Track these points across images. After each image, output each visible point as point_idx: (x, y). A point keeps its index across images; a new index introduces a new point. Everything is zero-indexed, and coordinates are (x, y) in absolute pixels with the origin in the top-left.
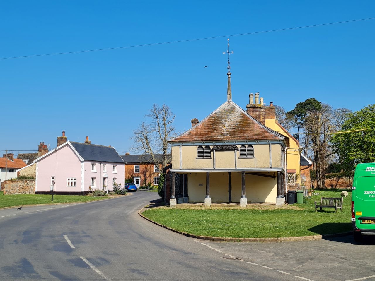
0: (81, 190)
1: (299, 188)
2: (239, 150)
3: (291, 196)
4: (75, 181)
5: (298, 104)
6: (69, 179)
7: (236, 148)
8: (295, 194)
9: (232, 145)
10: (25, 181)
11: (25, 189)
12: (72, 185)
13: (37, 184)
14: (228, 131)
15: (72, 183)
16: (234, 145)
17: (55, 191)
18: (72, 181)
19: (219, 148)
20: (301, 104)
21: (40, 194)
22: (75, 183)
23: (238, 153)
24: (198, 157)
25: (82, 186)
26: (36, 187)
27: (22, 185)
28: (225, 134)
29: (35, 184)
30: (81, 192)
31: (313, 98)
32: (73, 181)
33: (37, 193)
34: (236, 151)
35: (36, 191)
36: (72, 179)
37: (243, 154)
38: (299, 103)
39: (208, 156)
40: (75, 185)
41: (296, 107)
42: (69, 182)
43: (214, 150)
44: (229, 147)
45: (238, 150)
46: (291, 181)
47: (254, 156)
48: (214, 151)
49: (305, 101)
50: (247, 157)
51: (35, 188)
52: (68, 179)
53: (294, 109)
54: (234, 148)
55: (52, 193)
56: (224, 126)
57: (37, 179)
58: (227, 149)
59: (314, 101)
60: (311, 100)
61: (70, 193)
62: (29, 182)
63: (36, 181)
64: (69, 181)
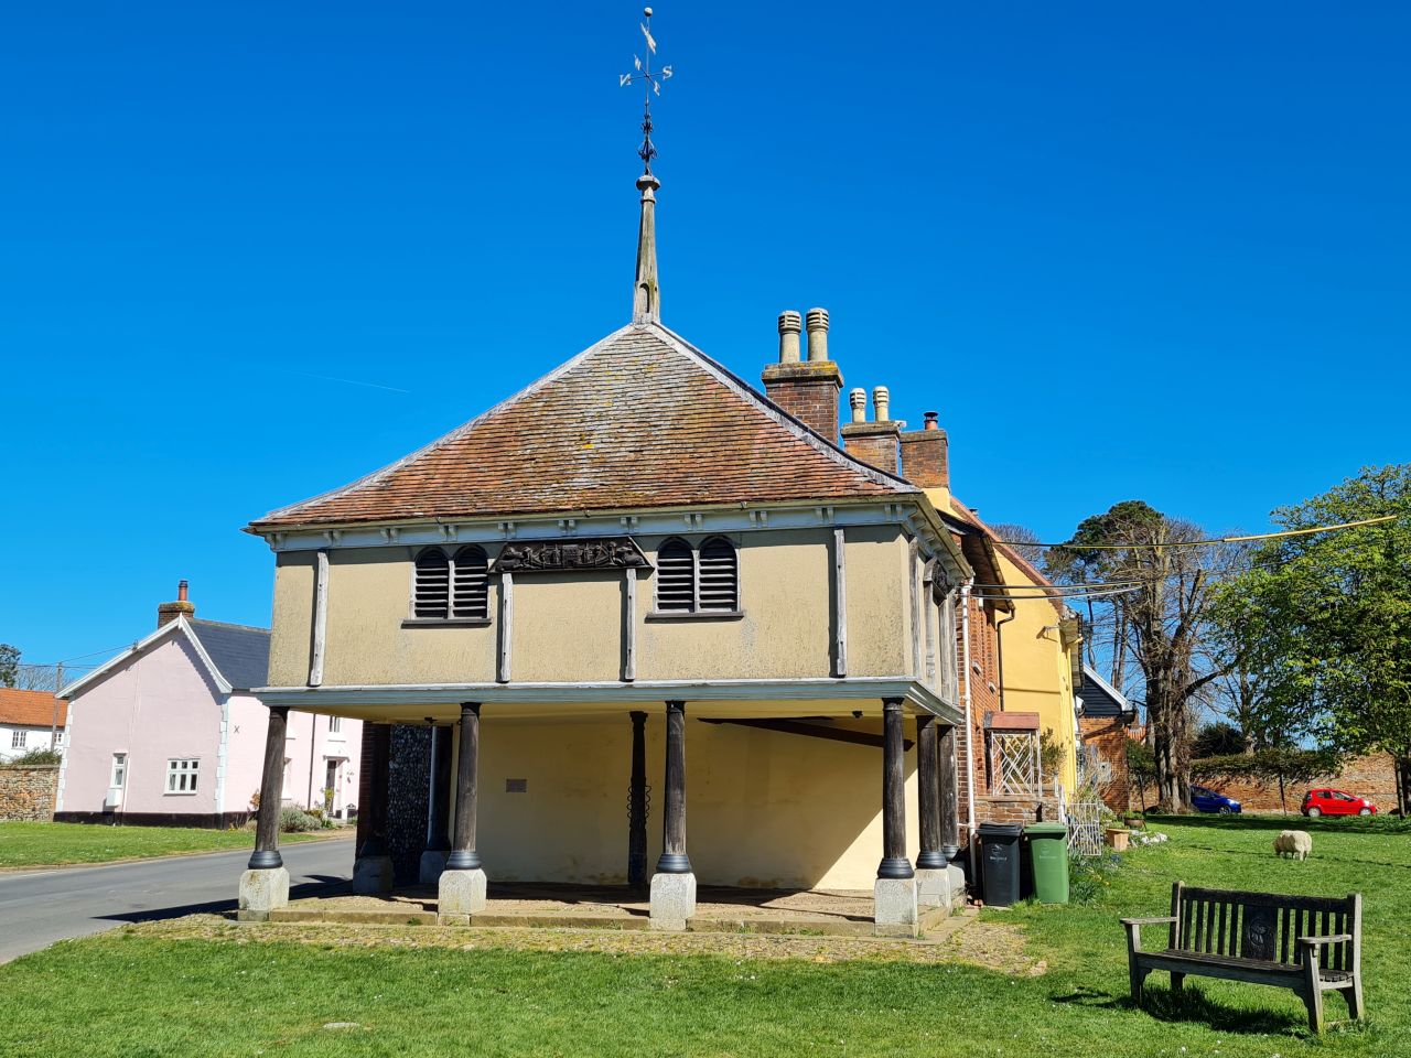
0: (215, 807)
1: (1044, 811)
2: (653, 569)
3: (997, 854)
4: (195, 771)
5: (1086, 521)
6: (174, 765)
7: (634, 556)
8: (1025, 844)
9: (606, 540)
10: (23, 772)
11: (22, 801)
12: (183, 786)
13: (62, 783)
14: (602, 463)
15: (184, 778)
16: (622, 540)
17: (124, 811)
18: (184, 772)
19: (536, 557)
20: (1095, 523)
21: (70, 821)
22: (194, 778)
23: (645, 592)
24: (419, 613)
25: (217, 790)
26: (60, 794)
27: (11, 785)
28: (581, 481)
29: (56, 782)
30: (211, 816)
31: (1137, 500)
32: (189, 771)
33: (60, 817)
34: (631, 574)
35: (60, 808)
36: (185, 765)
37: (676, 598)
38: (1090, 517)
39: (474, 612)
40: (193, 786)
41: (1077, 531)
42: (174, 776)
43: (508, 569)
44: (590, 554)
45: (644, 572)
46: (1014, 773)
47: (742, 603)
48: (507, 578)
49: (1110, 511)
50: (699, 611)
51: (55, 799)
52: (170, 765)
53: (1071, 539)
54: (620, 555)
55: (108, 816)
56: (584, 438)
57: (64, 764)
58: (579, 561)
59: (1142, 508)
60: (1131, 505)
61: (174, 818)
62: (35, 773)
63: (62, 772)
64: (174, 771)
